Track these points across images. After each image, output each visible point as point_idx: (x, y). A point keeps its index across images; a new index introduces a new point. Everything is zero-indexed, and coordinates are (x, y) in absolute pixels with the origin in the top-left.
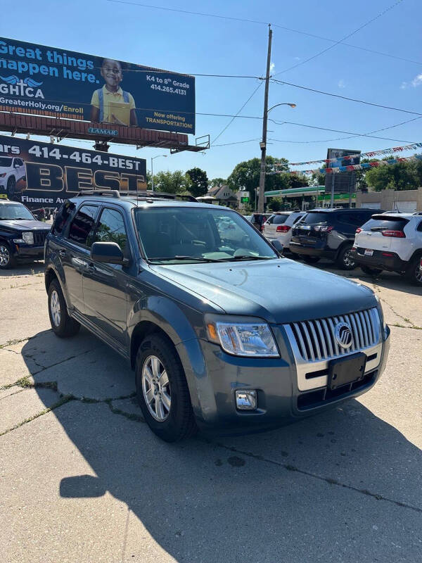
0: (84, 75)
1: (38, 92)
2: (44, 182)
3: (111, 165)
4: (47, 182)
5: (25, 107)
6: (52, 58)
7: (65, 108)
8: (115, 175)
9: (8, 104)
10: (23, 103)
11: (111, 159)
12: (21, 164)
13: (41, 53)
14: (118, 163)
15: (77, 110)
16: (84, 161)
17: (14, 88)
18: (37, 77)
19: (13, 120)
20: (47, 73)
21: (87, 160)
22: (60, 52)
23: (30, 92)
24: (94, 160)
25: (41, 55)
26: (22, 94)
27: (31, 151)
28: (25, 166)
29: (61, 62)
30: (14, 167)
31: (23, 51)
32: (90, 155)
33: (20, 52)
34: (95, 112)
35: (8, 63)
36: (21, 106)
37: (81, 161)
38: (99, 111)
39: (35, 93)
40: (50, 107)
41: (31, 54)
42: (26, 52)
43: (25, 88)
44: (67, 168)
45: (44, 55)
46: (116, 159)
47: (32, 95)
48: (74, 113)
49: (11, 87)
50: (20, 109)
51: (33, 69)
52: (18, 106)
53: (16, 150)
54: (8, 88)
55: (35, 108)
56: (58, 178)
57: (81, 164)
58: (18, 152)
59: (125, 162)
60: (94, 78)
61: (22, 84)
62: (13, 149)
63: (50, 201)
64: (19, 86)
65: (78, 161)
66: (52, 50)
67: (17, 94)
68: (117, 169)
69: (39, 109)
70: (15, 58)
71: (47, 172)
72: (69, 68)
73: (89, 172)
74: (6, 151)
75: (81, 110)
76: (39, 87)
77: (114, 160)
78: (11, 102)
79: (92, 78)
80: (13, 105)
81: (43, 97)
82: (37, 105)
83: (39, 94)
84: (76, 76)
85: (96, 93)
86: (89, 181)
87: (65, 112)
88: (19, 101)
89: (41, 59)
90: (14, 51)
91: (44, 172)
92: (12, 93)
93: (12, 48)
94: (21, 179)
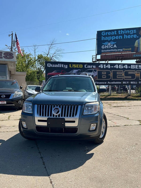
0: (132, 36)
1: (114, 46)
2: (103, 77)
3: (132, 68)
4: (105, 77)
5: (110, 52)
6: (120, 32)
7: (124, 49)
8: (133, 72)
9: (104, 52)
10: (109, 51)
11: (132, 66)
12: (96, 71)
13: (116, 32)
14: (135, 67)
15: (129, 49)
16: (120, 68)
17: (107, 46)
18: (114, 41)
19: (105, 57)
20: (118, 38)
21: (121, 67)
22: (123, 30)
23: (112, 46)
24: (124, 67)
25: (116, 33)
26: (109, 47)
27: (99, 67)
28: (97, 72)
29: (123, 33)
30: (94, 72)
31: (110, 33)
32: (122, 65)
33: (109, 33)
34: (136, 49)
35: (105, 38)
36: (109, 52)
37: (119, 68)
38: (138, 48)
39: (113, 46)
40: (118, 50)
41: (113, 33)
42: (111, 33)
43: (110, 45)
44: (113, 71)
45: (117, 32)
46: (134, 66)
47: (113, 47)
48: (128, 50)
49: (106, 46)
50: (108, 53)
51: (113, 38)
52: (107, 52)
53: (94, 67)
54: (105, 46)
55: (113, 51)
56: (109, 75)
57: (119, 69)
58: (95, 67)
59: (139, 66)
60: (136, 36)
61: (109, 44)
62: (94, 66)
63: (105, 83)
64: (108, 45)
65: (117, 68)
66: (120, 30)
67: (107, 48)
68: (135, 69)
69: (115, 51)
70: (108, 36)
71: (105, 73)
72: (126, 34)
73: (122, 71)
74: (91, 67)
75: (130, 49)
76: (115, 44)
77: (133, 66)
78: (105, 51)
79: (135, 36)
80: (106, 52)
81: (116, 47)
82: (114, 50)
83: (115, 46)
84: (129, 37)
85: (137, 41)
86: (122, 75)
87: (124, 51)
88: (108, 50)
89: (116, 34)
90: (107, 34)
91: (104, 73)
92: (106, 48)
93: (106, 33)
94: (95, 76)
